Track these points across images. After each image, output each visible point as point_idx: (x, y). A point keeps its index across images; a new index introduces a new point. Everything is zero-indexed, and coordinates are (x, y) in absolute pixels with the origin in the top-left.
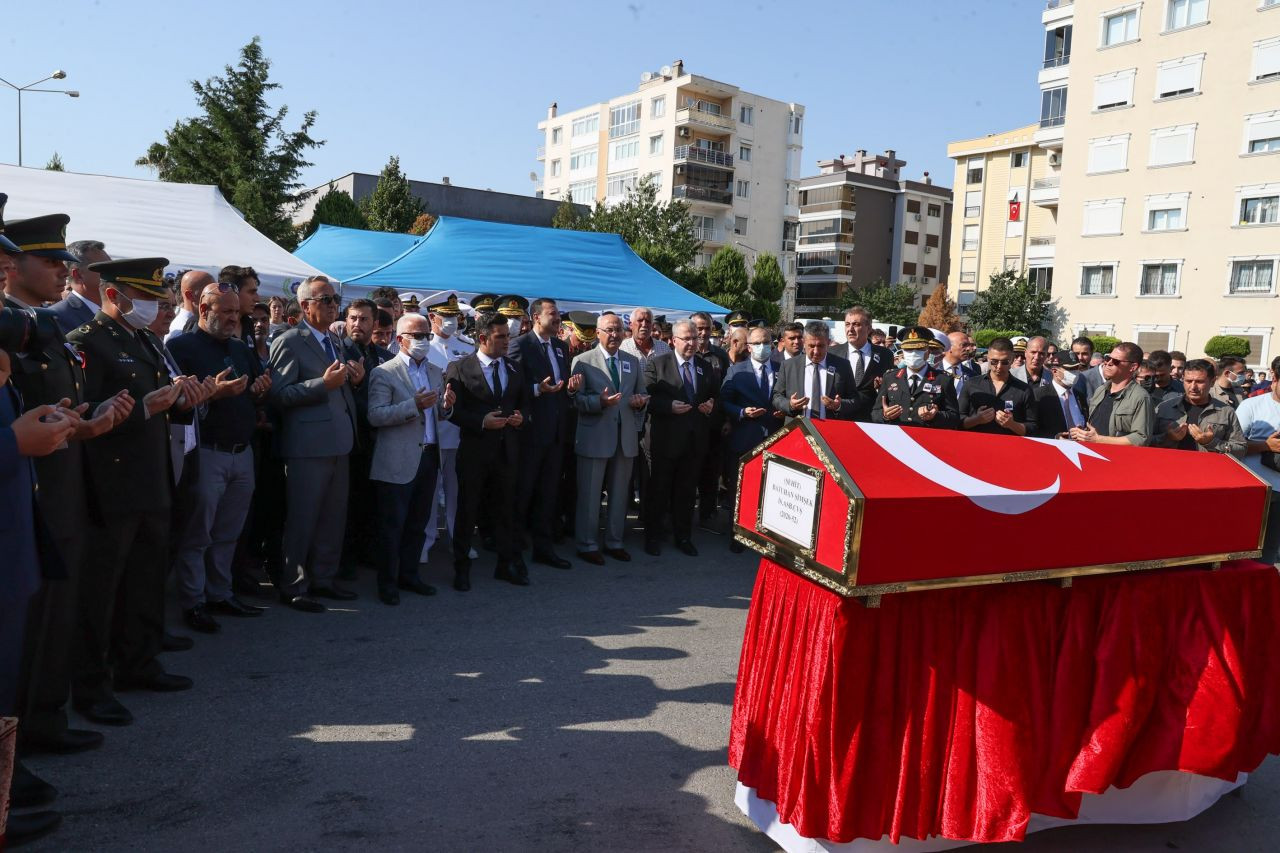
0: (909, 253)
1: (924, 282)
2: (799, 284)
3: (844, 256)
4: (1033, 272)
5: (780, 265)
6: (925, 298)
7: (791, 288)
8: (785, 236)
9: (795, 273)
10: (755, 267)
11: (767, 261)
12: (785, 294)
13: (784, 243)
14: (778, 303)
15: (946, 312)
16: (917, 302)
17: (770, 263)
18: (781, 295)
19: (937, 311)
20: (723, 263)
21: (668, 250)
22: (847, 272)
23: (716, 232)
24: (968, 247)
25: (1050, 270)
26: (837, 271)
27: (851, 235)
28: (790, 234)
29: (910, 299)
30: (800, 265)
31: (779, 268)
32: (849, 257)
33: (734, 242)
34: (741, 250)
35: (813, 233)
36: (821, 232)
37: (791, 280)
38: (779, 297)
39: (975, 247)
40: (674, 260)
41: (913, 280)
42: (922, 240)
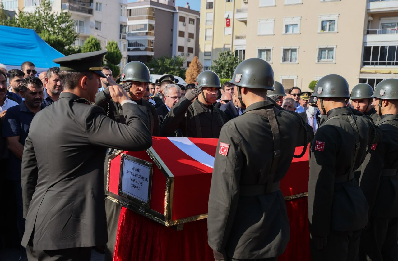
0: (180, 41)
1: (188, 55)
2: (129, 56)
3: (150, 42)
4: (237, 51)
5: (119, 46)
6: (189, 63)
7: (124, 58)
8: (121, 32)
9: (126, 50)
10: (106, 47)
11: (112, 45)
12: (121, 60)
13: (120, 35)
14: (118, 65)
15: (198, 70)
16: (185, 65)
17: (114, 45)
18: (120, 62)
19: (194, 69)
20: (90, 45)
21: (60, 38)
22: (152, 50)
23: (85, 28)
24: (207, 39)
25: (244, 51)
26: (146, 49)
27: (153, 32)
28: (123, 30)
29: (181, 64)
30: (129, 46)
31: (118, 48)
32: (152, 43)
33: (95, 35)
34: (99, 38)
35: (134, 31)
36: (138, 30)
37: (125, 54)
38: (119, 63)
39: (211, 39)
40: (64, 43)
41: (183, 55)
42: (186, 35)
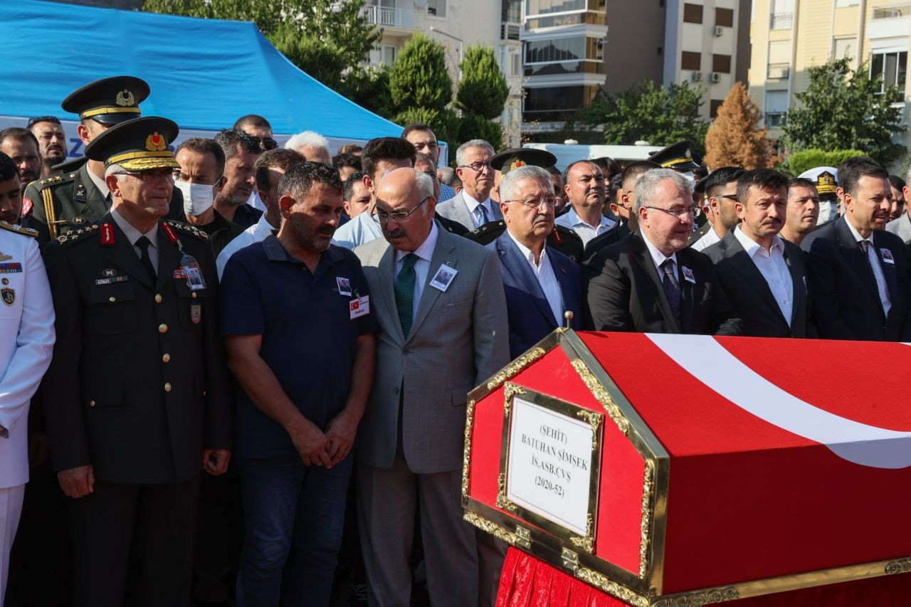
0: (689, 37)
1: (714, 80)
2: (527, 90)
3: (594, 44)
4: (877, 60)
5: (499, 63)
6: (715, 105)
7: (515, 96)
8: (505, 17)
9: (521, 72)
10: (462, 67)
11: (480, 58)
12: (506, 104)
13: (503, 27)
14: (496, 120)
15: (746, 124)
16: (704, 110)
17: (484, 59)
18: (503, 109)
19: (733, 124)
20: (414, 61)
21: (327, 42)
22: (598, 69)
23: (399, 12)
24: (778, 24)
25: (904, 56)
26: (582, 68)
27: (602, 12)
28: (512, 12)
29: (692, 109)
30: (528, 61)
31: (497, 67)
32: (600, 46)
33: (427, 29)
34: (440, 41)
35: (546, 11)
36: (558, 9)
37: (516, 84)
38: (499, 112)
39: (790, 24)
40: (338, 57)
41: (696, 79)
42: (709, 17)
